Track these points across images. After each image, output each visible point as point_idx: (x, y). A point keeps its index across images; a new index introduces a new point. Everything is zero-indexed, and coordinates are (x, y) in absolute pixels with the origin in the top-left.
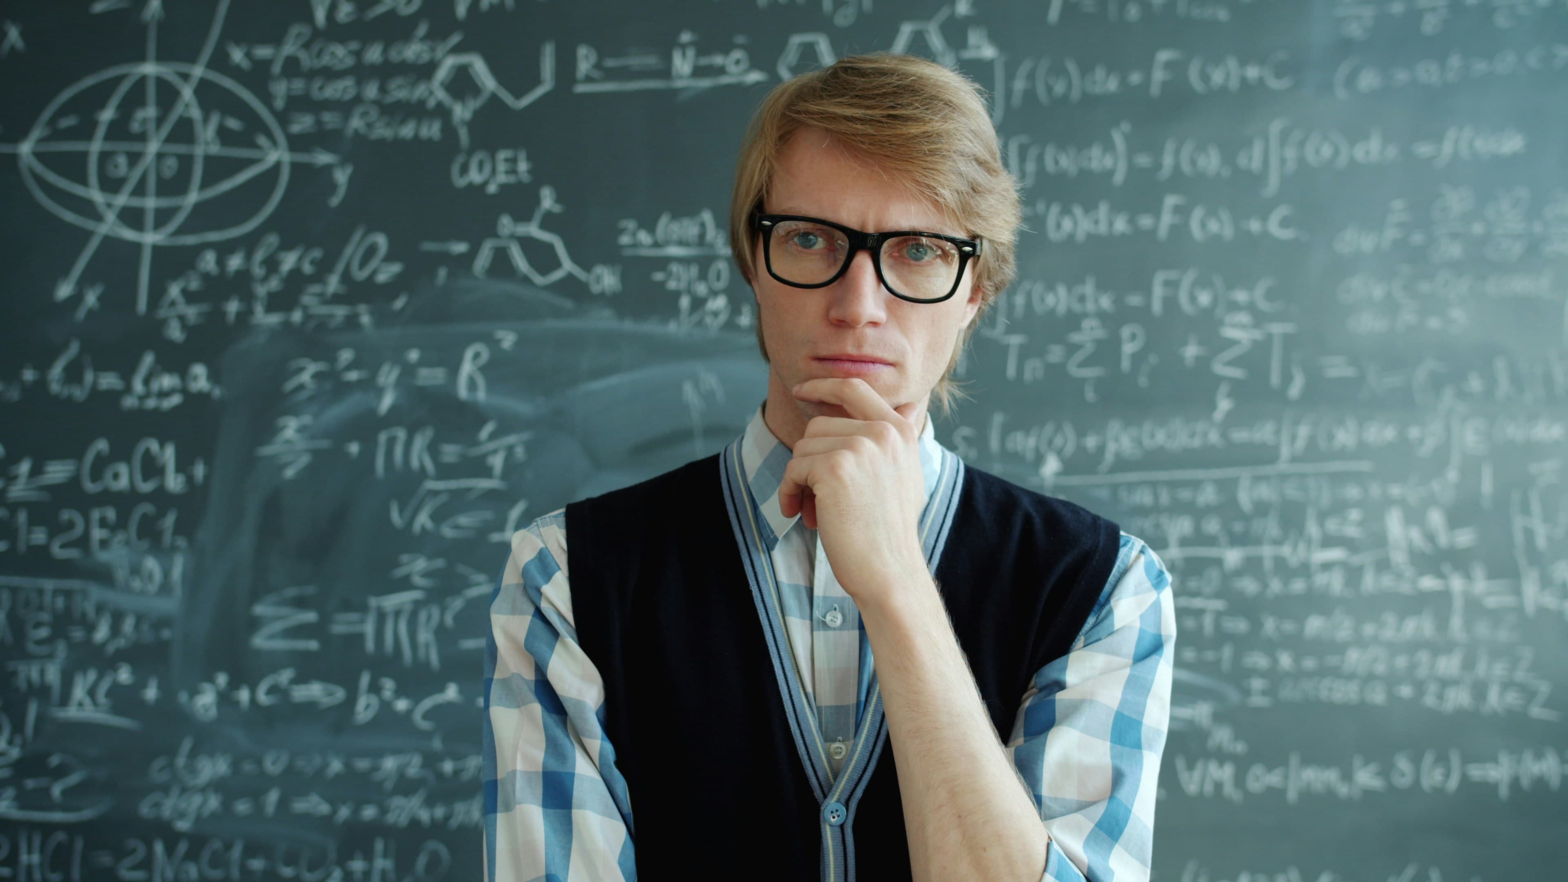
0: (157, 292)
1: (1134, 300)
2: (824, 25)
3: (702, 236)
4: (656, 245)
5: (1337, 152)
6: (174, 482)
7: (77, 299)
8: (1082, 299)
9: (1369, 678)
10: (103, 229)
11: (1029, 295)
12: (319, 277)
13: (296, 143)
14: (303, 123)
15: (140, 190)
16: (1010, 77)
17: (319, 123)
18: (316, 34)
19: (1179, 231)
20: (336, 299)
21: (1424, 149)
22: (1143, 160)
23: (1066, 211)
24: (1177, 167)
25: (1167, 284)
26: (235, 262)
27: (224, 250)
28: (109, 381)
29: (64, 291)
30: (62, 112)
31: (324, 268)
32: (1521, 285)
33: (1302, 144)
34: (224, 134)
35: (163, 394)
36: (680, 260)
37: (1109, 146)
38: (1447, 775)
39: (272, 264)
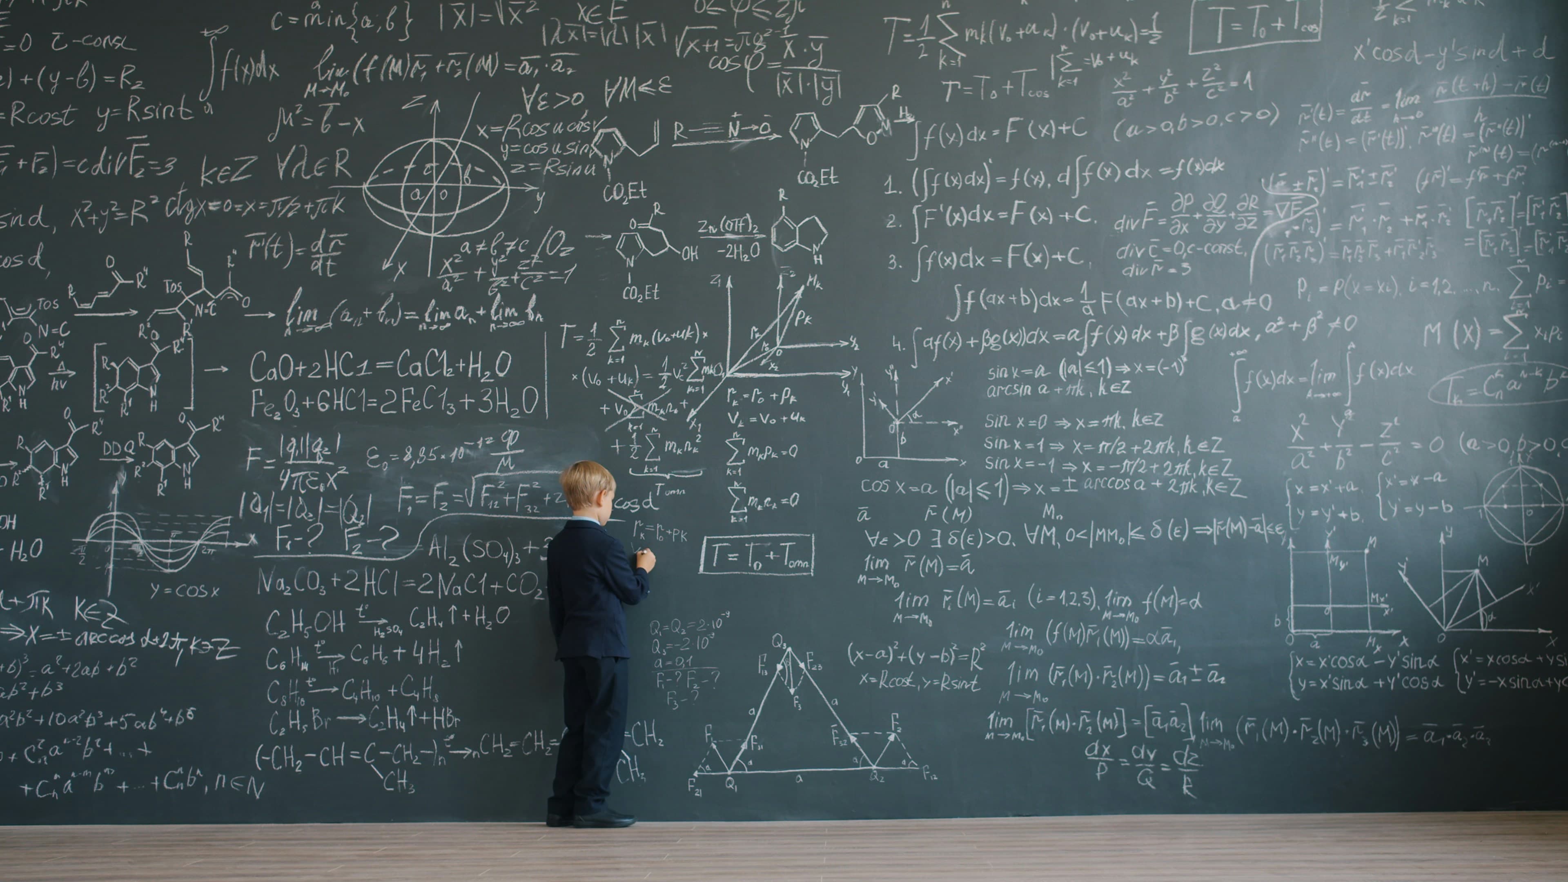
0: (438, 266)
1: (997, 260)
2: (815, 106)
3: (746, 227)
4: (719, 233)
5: (1114, 172)
6: (447, 372)
7: (394, 269)
8: (966, 260)
9: (1137, 475)
10: (408, 230)
11: (935, 258)
12: (528, 256)
13: (515, 180)
14: (518, 169)
15: (428, 209)
16: (923, 133)
17: (527, 168)
18: (526, 118)
19: (1023, 220)
20: (537, 268)
21: (1166, 171)
22: (1001, 180)
23: (956, 210)
24: (1021, 182)
25: (1015, 250)
26: (480, 247)
27: (474, 241)
28: (411, 315)
29: (386, 266)
30: (385, 166)
31: (530, 250)
32: (1223, 248)
33: (1094, 169)
34: (474, 175)
35: (441, 322)
36: (732, 242)
37: (981, 172)
38: (1182, 533)
39: (501, 248)
